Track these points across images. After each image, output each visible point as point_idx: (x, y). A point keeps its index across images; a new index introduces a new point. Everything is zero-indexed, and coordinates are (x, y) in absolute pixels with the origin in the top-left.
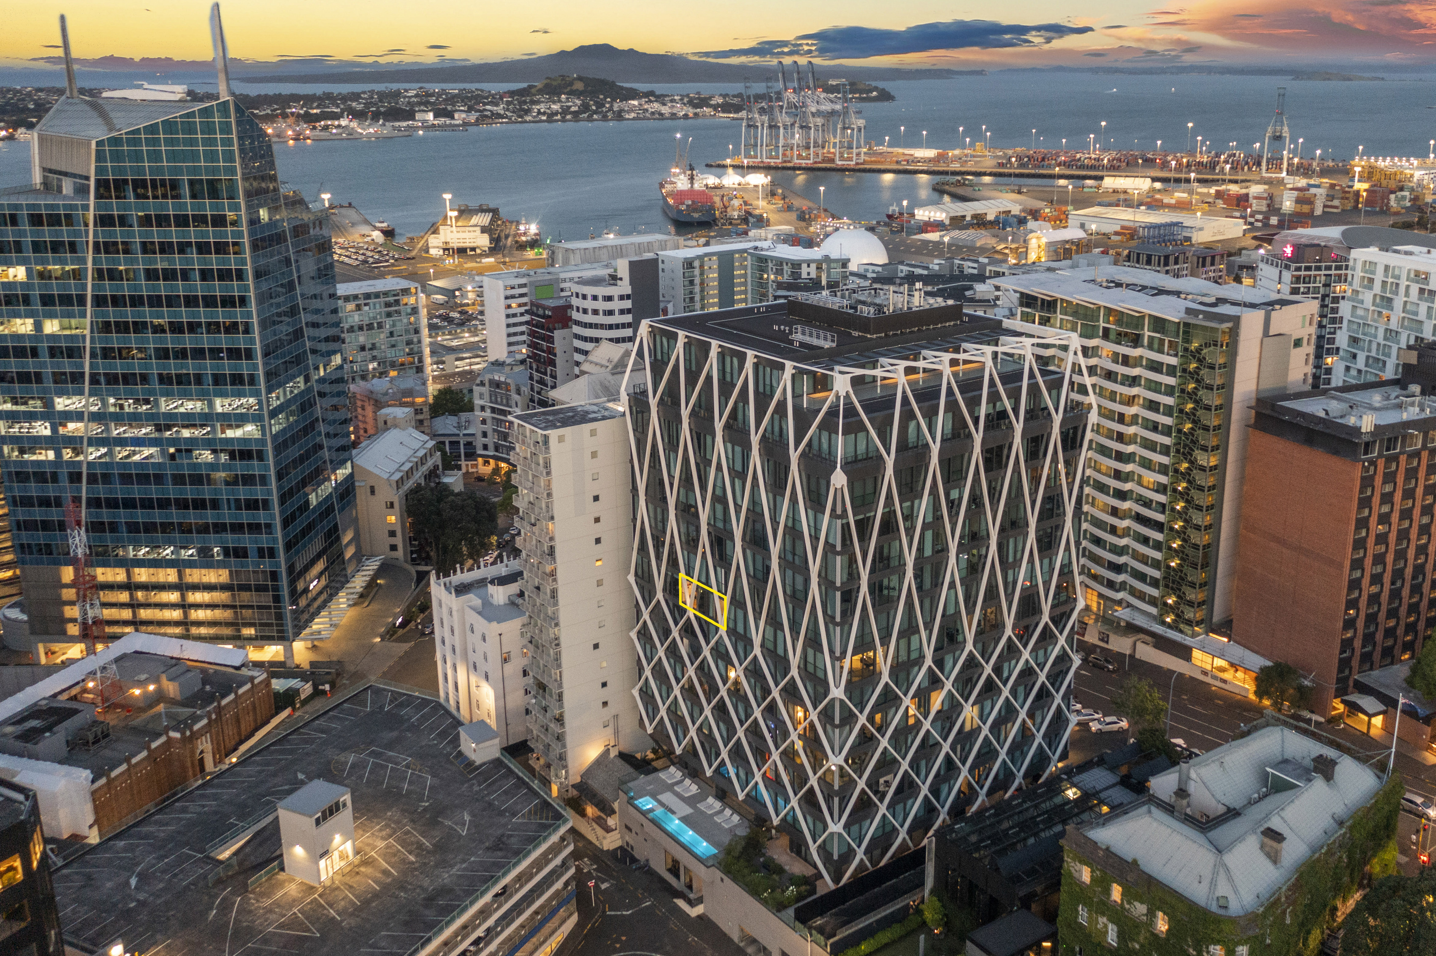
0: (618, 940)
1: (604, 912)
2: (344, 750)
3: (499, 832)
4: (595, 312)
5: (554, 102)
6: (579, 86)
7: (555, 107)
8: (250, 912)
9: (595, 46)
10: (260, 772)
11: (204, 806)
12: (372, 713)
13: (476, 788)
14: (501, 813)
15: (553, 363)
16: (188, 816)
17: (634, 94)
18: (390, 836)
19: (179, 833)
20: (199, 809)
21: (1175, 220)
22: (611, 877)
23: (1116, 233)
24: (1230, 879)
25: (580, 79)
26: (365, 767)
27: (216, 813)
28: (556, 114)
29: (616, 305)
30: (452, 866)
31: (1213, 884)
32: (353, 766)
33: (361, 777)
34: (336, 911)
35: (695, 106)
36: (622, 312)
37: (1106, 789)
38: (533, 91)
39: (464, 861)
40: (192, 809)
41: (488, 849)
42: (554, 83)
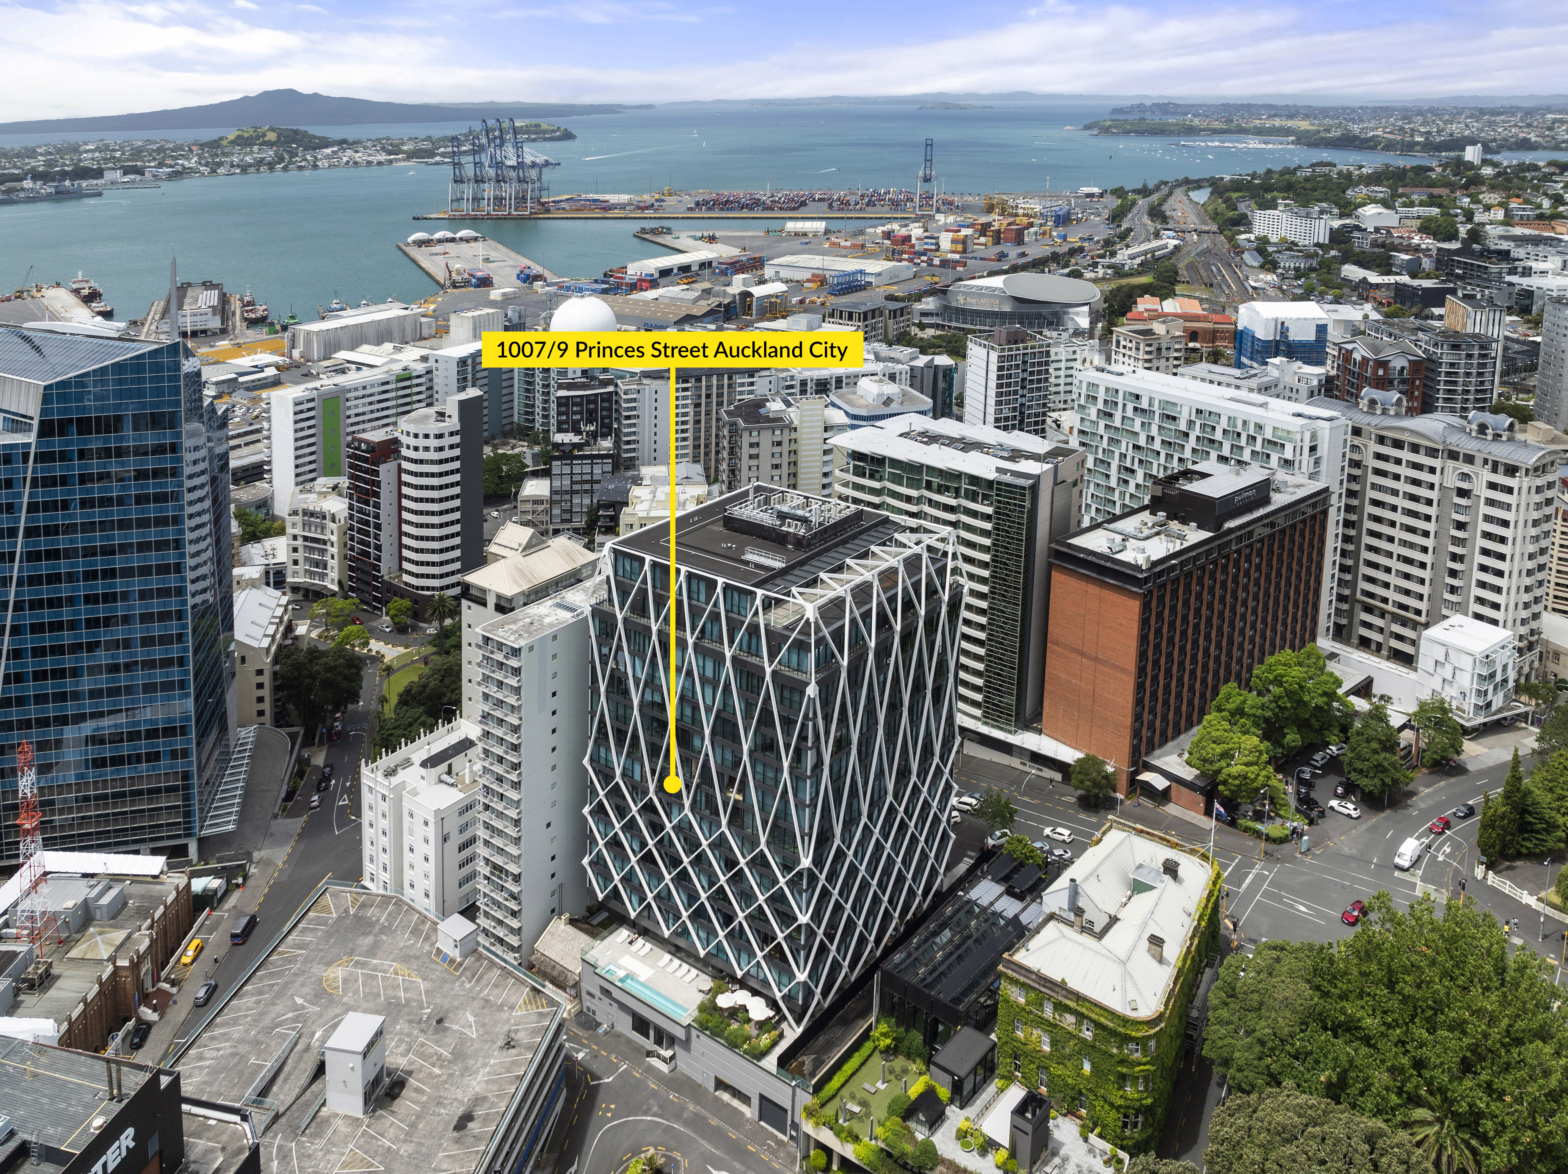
0: (608, 1109)
1: (587, 1083)
2: (329, 964)
3: (506, 1028)
4: (427, 449)
5: (246, 154)
6: (272, 136)
7: (249, 159)
8: (309, 1156)
9: (279, 91)
10: (258, 1002)
11: (218, 1050)
12: (340, 919)
13: (468, 986)
14: (500, 1008)
15: (377, 495)
16: (207, 1063)
17: (326, 143)
18: (408, 1051)
19: (204, 1083)
20: (214, 1054)
21: (858, 268)
22: (584, 1046)
23: (808, 281)
24: (1135, 984)
25: (272, 129)
26: (356, 981)
27: (233, 1055)
28: (250, 166)
29: (447, 441)
30: (477, 1072)
31: (1124, 991)
32: (345, 981)
33: (356, 992)
34: (390, 1140)
35: (390, 153)
36: (452, 447)
37: (997, 899)
38: (224, 143)
39: (485, 1065)
40: (208, 1054)
41: (502, 1048)
42: (246, 135)
